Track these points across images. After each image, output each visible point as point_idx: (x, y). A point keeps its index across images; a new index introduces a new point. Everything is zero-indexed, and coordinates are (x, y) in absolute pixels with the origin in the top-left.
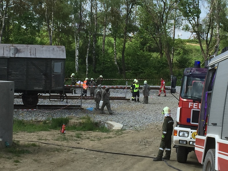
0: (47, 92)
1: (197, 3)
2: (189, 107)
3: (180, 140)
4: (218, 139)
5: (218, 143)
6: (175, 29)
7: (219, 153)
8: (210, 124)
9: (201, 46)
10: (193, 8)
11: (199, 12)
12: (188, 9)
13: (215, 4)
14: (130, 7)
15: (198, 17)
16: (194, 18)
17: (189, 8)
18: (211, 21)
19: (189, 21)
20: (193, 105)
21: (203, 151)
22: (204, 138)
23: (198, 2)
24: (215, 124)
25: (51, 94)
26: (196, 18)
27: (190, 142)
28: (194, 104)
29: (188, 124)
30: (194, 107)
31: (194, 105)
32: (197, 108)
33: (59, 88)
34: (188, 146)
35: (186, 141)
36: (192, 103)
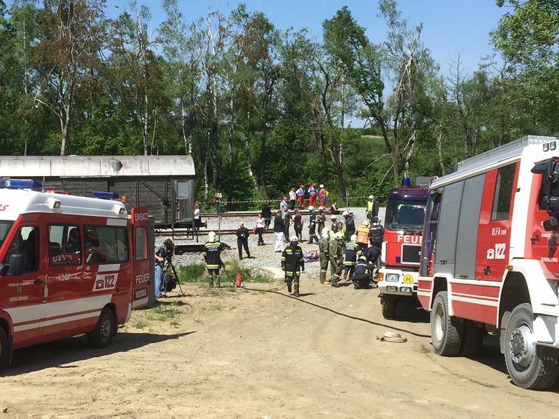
0: (169, 227)
1: (377, 72)
2: (399, 241)
3: (387, 287)
4: (450, 278)
5: (451, 283)
6: (343, 115)
7: (453, 295)
8: (438, 261)
9: (386, 139)
10: (371, 80)
11: (381, 87)
12: (363, 82)
13: (406, 72)
14: (271, 82)
15: (380, 95)
16: (373, 96)
17: (365, 80)
18: (400, 100)
19: (366, 101)
20: (403, 238)
21: (430, 295)
22: (431, 279)
23: (380, 71)
24: (444, 262)
25: (175, 230)
26: (377, 96)
27: (401, 288)
28: (405, 236)
29: (398, 264)
30: (405, 241)
31: (405, 239)
32: (408, 242)
33: (186, 219)
34: (398, 293)
35: (396, 287)
36: (402, 236)
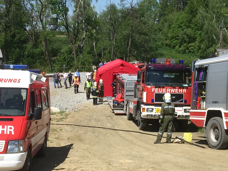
3: (147, 115)
4: (223, 110)
5: (224, 113)
7: (225, 119)
11: (67, 10)
21: (204, 119)
22: (205, 111)
24: (215, 102)
30: (156, 91)
32: (158, 92)
34: (153, 118)
35: (152, 115)
36: (155, 89)
